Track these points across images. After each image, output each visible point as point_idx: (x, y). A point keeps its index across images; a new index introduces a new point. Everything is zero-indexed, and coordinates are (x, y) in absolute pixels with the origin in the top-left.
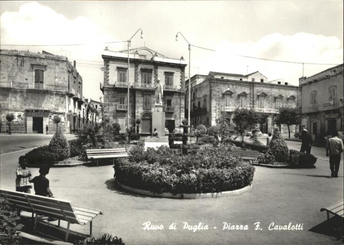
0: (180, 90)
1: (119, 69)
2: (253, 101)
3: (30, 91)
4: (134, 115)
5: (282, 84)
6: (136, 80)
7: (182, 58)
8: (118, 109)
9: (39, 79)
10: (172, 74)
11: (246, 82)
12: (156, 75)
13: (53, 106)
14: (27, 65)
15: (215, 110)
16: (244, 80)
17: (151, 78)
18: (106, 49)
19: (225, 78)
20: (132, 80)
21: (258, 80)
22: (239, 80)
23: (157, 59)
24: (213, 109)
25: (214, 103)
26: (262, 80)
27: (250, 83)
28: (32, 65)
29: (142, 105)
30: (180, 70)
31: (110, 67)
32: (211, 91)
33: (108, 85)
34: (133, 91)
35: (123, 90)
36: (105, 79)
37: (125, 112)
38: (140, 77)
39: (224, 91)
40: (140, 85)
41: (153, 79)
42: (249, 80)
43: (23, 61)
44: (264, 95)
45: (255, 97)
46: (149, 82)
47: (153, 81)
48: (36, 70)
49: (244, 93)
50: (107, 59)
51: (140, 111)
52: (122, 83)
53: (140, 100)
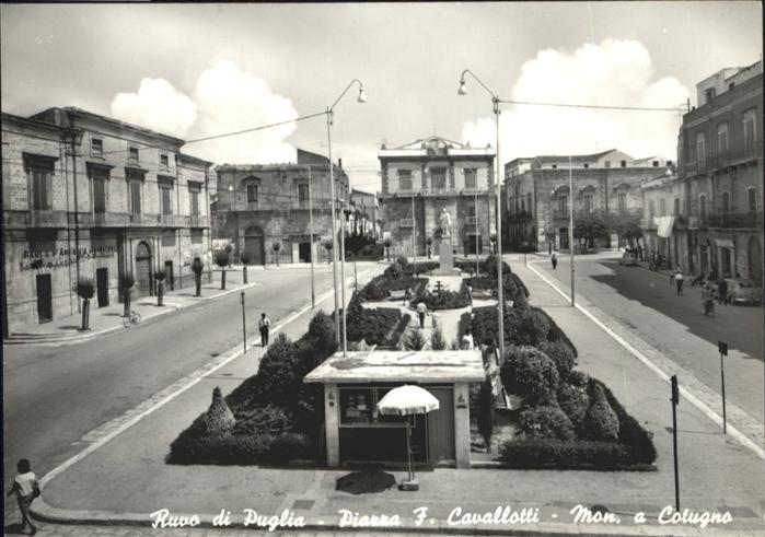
0: (488, 192)
1: (401, 172)
2: (607, 198)
3: (293, 211)
4: (423, 231)
5: (660, 166)
6: (424, 185)
7: (489, 146)
8: (402, 226)
9: (303, 197)
10: (475, 170)
11: (594, 170)
12: (452, 174)
13: (321, 227)
14: (289, 180)
15: (544, 218)
16: (592, 166)
17: (444, 180)
18: (383, 148)
19: (560, 167)
20: (418, 184)
21: (616, 165)
22: (583, 167)
23: (452, 152)
24: (540, 215)
25: (541, 206)
26: (623, 163)
27: (601, 170)
28: (295, 180)
29: (433, 217)
30: (485, 164)
31: (388, 171)
32: (536, 188)
33: (388, 194)
34: (421, 200)
35: (407, 200)
36: (383, 187)
37: (411, 228)
38: (429, 180)
39: (558, 186)
40: (429, 192)
41: (448, 180)
42: (600, 165)
43: (285, 177)
44: (627, 187)
45: (610, 192)
46: (442, 185)
47: (448, 184)
48: (300, 186)
49: (590, 186)
50: (385, 161)
51: (431, 226)
52: (406, 191)
53: (430, 211)
